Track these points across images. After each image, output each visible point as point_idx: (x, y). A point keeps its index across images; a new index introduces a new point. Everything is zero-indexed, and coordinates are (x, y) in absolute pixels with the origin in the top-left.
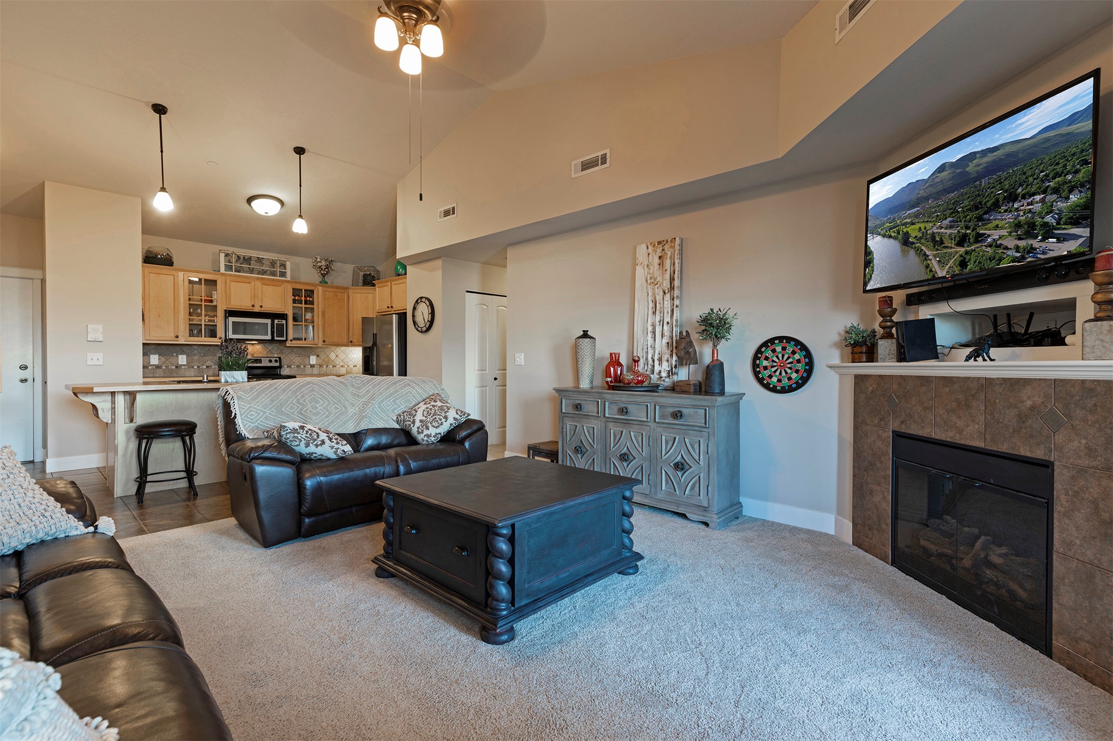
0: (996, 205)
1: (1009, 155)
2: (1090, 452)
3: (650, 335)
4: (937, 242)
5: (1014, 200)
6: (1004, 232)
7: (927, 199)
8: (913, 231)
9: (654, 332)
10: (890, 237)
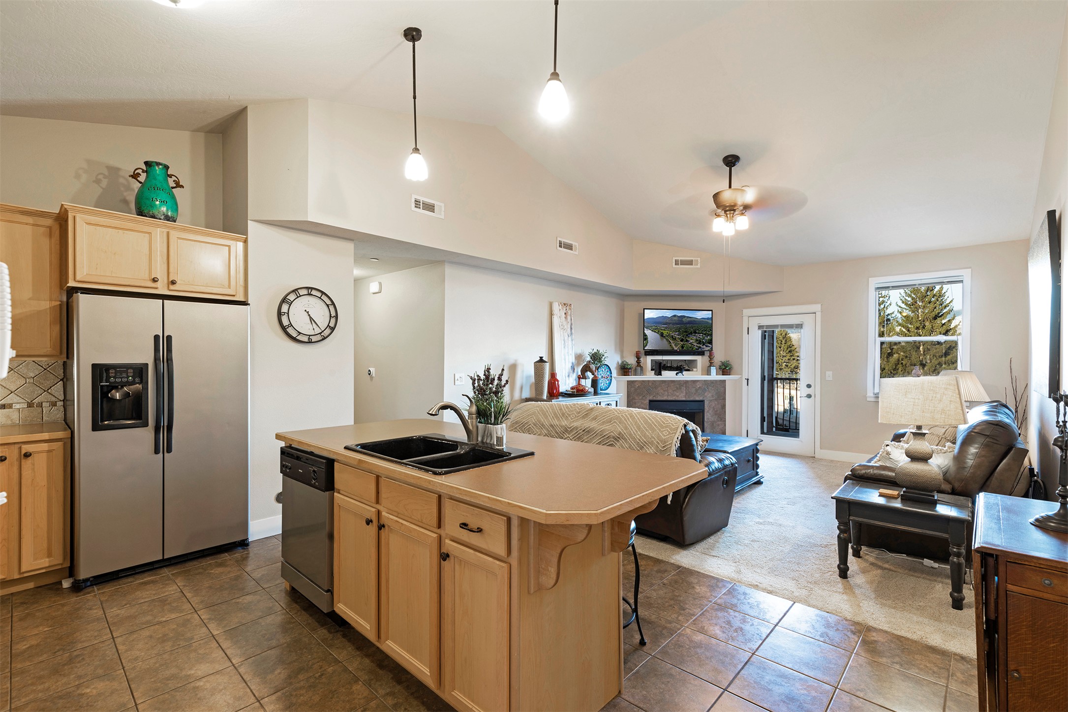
0: (691, 333)
1: (694, 321)
2: (712, 396)
3: (563, 361)
4: (674, 339)
5: (696, 333)
6: (693, 341)
7: (670, 324)
8: (665, 333)
9: (565, 359)
10: (655, 332)
